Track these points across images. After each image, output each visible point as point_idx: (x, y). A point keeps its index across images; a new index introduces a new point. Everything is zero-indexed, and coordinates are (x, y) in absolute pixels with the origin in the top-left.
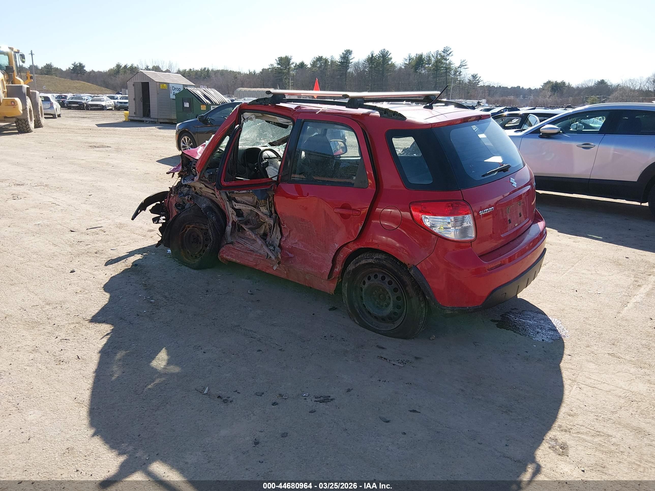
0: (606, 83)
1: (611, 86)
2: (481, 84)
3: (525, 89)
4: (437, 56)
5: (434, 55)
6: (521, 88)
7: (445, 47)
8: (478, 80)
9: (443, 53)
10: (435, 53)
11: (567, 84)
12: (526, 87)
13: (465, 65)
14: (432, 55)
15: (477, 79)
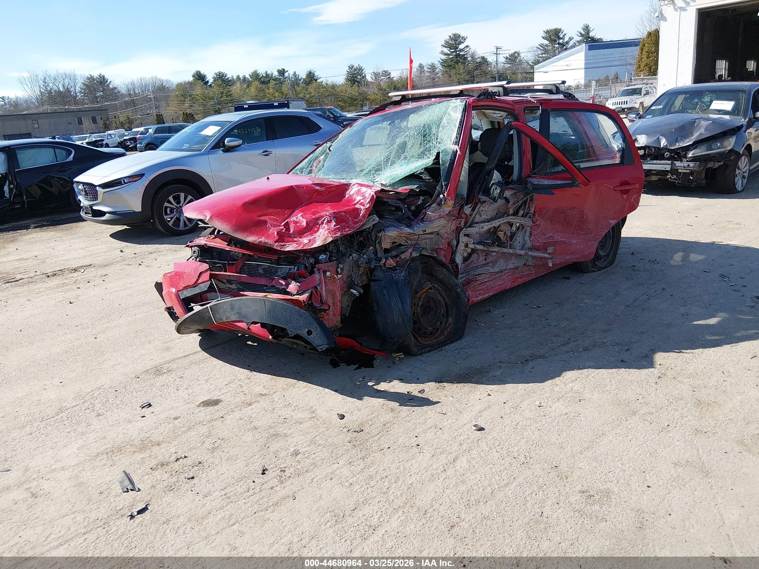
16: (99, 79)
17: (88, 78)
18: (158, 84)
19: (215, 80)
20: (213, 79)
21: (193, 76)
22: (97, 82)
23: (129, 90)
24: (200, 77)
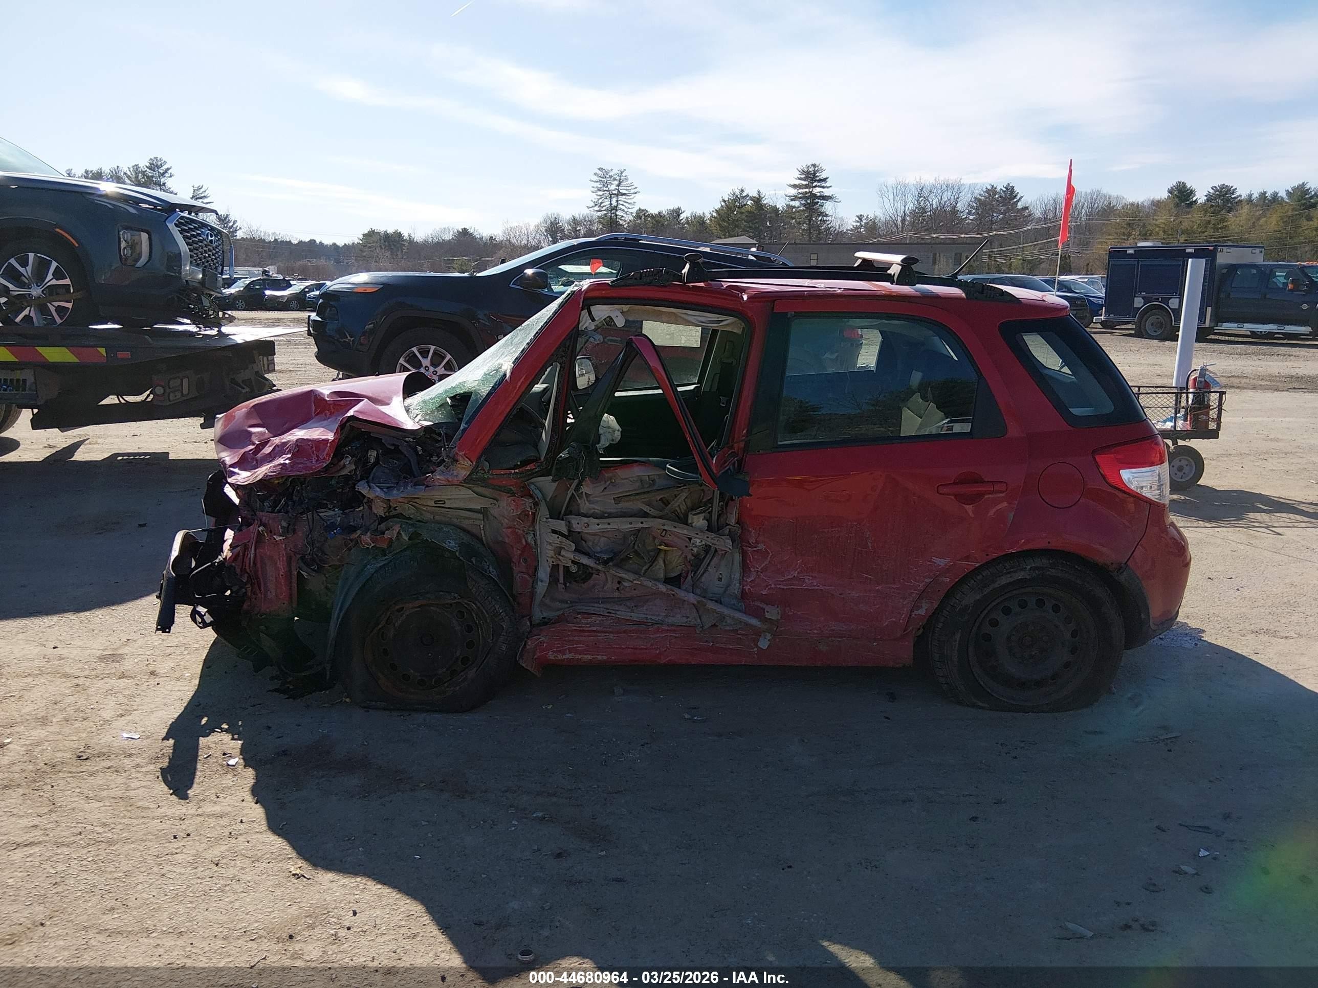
0: (471, 234)
1: (481, 238)
2: (240, 235)
3: (327, 245)
4: (137, 177)
5: (129, 173)
6: (318, 243)
7: (152, 157)
8: (232, 227)
9: (150, 171)
10: (131, 169)
11: (406, 237)
12: (328, 241)
13: (205, 197)
14: (125, 173)
15: (231, 224)
16: (1004, 191)
17: (988, 191)
18: (1101, 204)
19: (1210, 198)
20: (1206, 198)
21: (1170, 192)
22: (1000, 196)
23: (1046, 212)
24: (1182, 194)
